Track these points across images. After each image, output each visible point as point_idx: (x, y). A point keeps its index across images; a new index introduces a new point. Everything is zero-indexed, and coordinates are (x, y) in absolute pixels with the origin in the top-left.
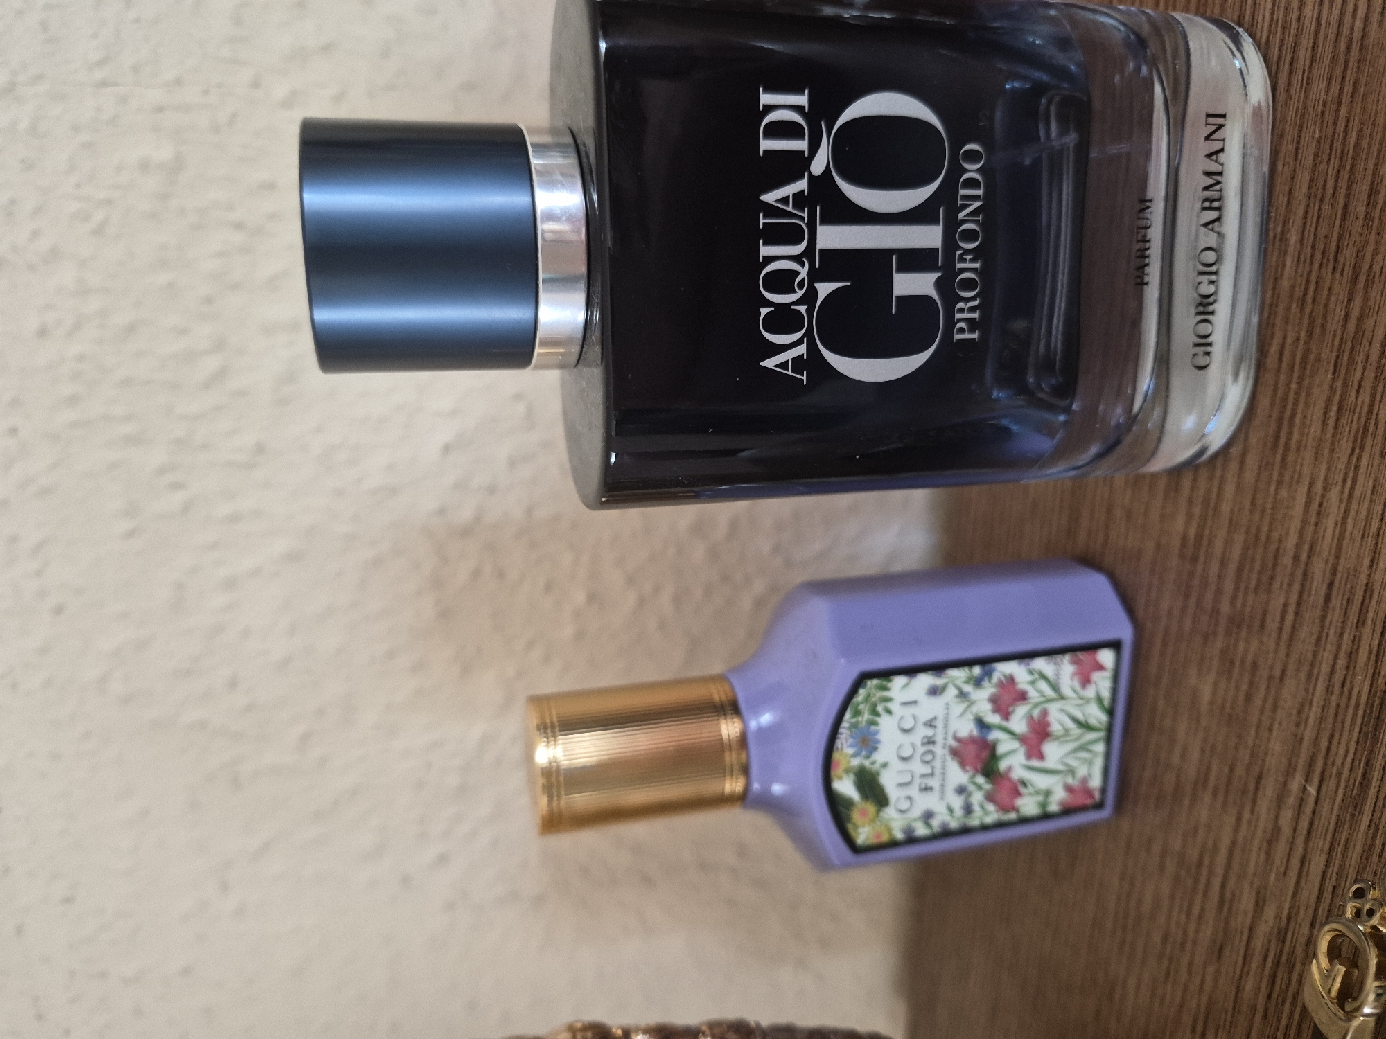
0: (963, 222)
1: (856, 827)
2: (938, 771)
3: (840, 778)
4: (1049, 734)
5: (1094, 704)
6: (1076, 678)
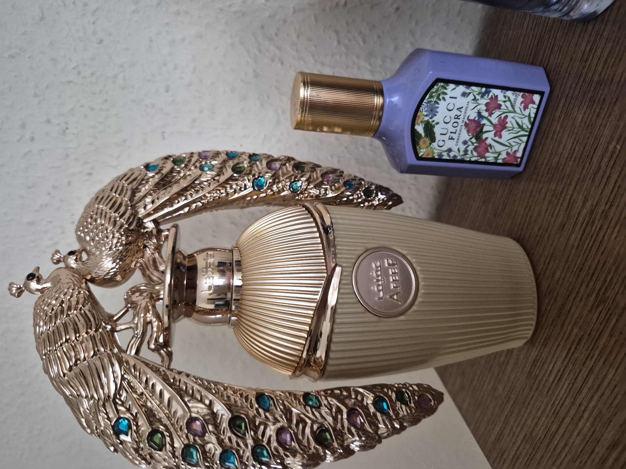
1: (420, 148)
2: (458, 132)
3: (419, 125)
4: (505, 128)
5: (527, 118)
6: (523, 105)
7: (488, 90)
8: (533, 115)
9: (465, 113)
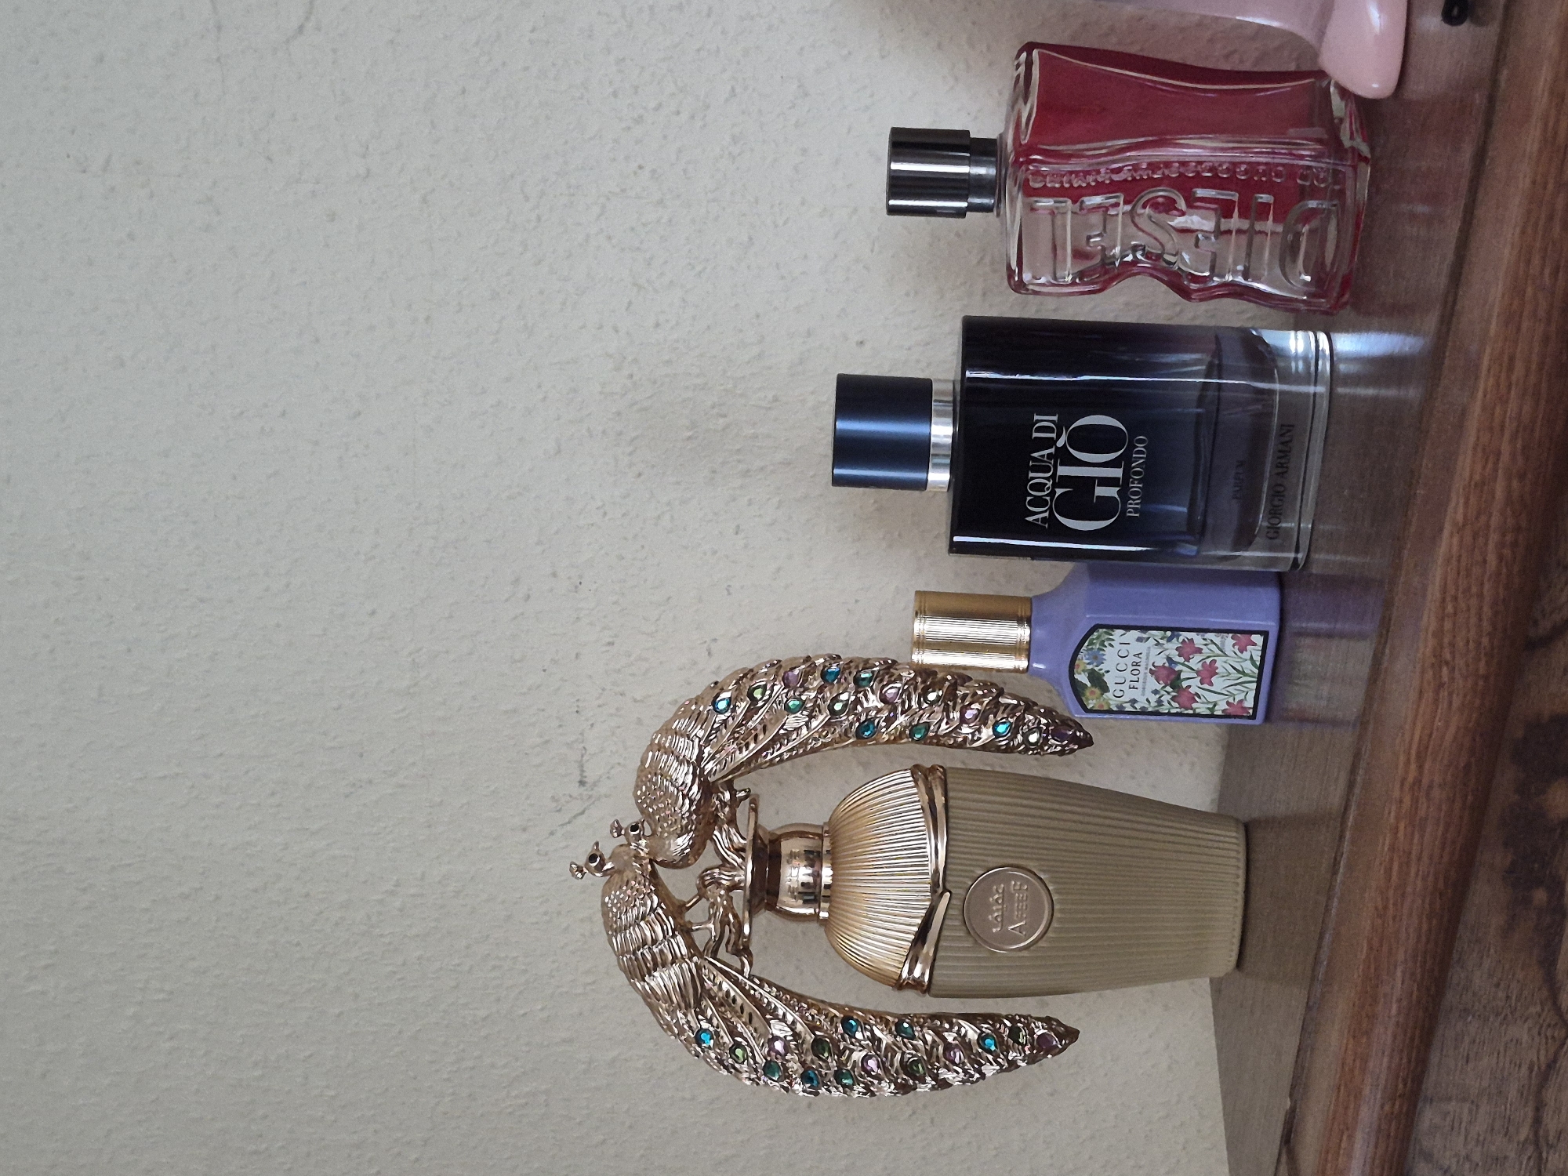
0: (1134, 467)
1: (1087, 699)
2: (1141, 681)
3: (1080, 674)
4: (1217, 674)
5: (1249, 662)
6: (1237, 647)
7: (1176, 633)
8: (1257, 659)
9: (1147, 658)
